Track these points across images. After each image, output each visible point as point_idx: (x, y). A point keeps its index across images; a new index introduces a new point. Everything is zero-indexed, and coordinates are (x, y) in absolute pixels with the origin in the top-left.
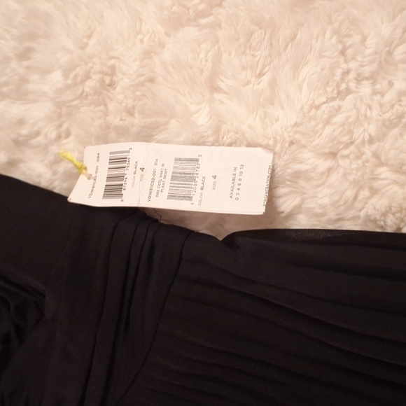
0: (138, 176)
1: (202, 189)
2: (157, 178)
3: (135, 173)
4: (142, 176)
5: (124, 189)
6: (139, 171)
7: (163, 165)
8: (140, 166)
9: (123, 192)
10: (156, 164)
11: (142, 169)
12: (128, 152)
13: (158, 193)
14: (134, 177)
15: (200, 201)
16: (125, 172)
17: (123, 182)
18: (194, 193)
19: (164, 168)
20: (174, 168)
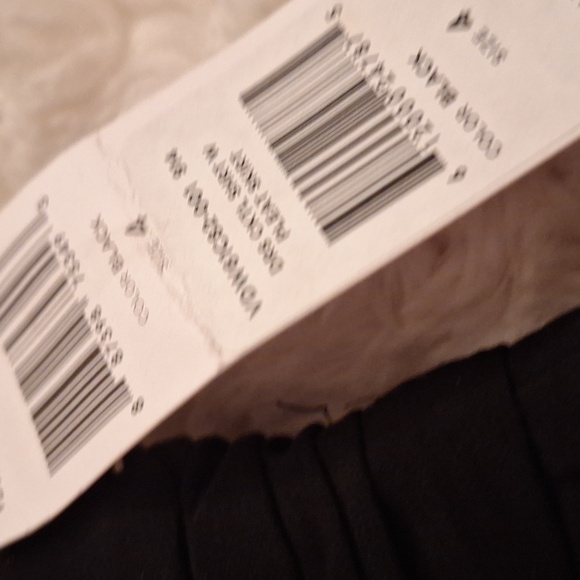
0: (138, 266)
1: (448, 97)
2: (222, 207)
3: (117, 264)
4: (155, 250)
5: (117, 359)
6: (126, 245)
7: (211, 152)
8: (116, 224)
9: (117, 373)
10: (179, 172)
11: (138, 227)
12: (41, 219)
13: (270, 256)
14: (125, 280)
15: (485, 139)
16: (78, 295)
17: (94, 338)
18: (425, 138)
19: (223, 157)
20: (264, 127)
